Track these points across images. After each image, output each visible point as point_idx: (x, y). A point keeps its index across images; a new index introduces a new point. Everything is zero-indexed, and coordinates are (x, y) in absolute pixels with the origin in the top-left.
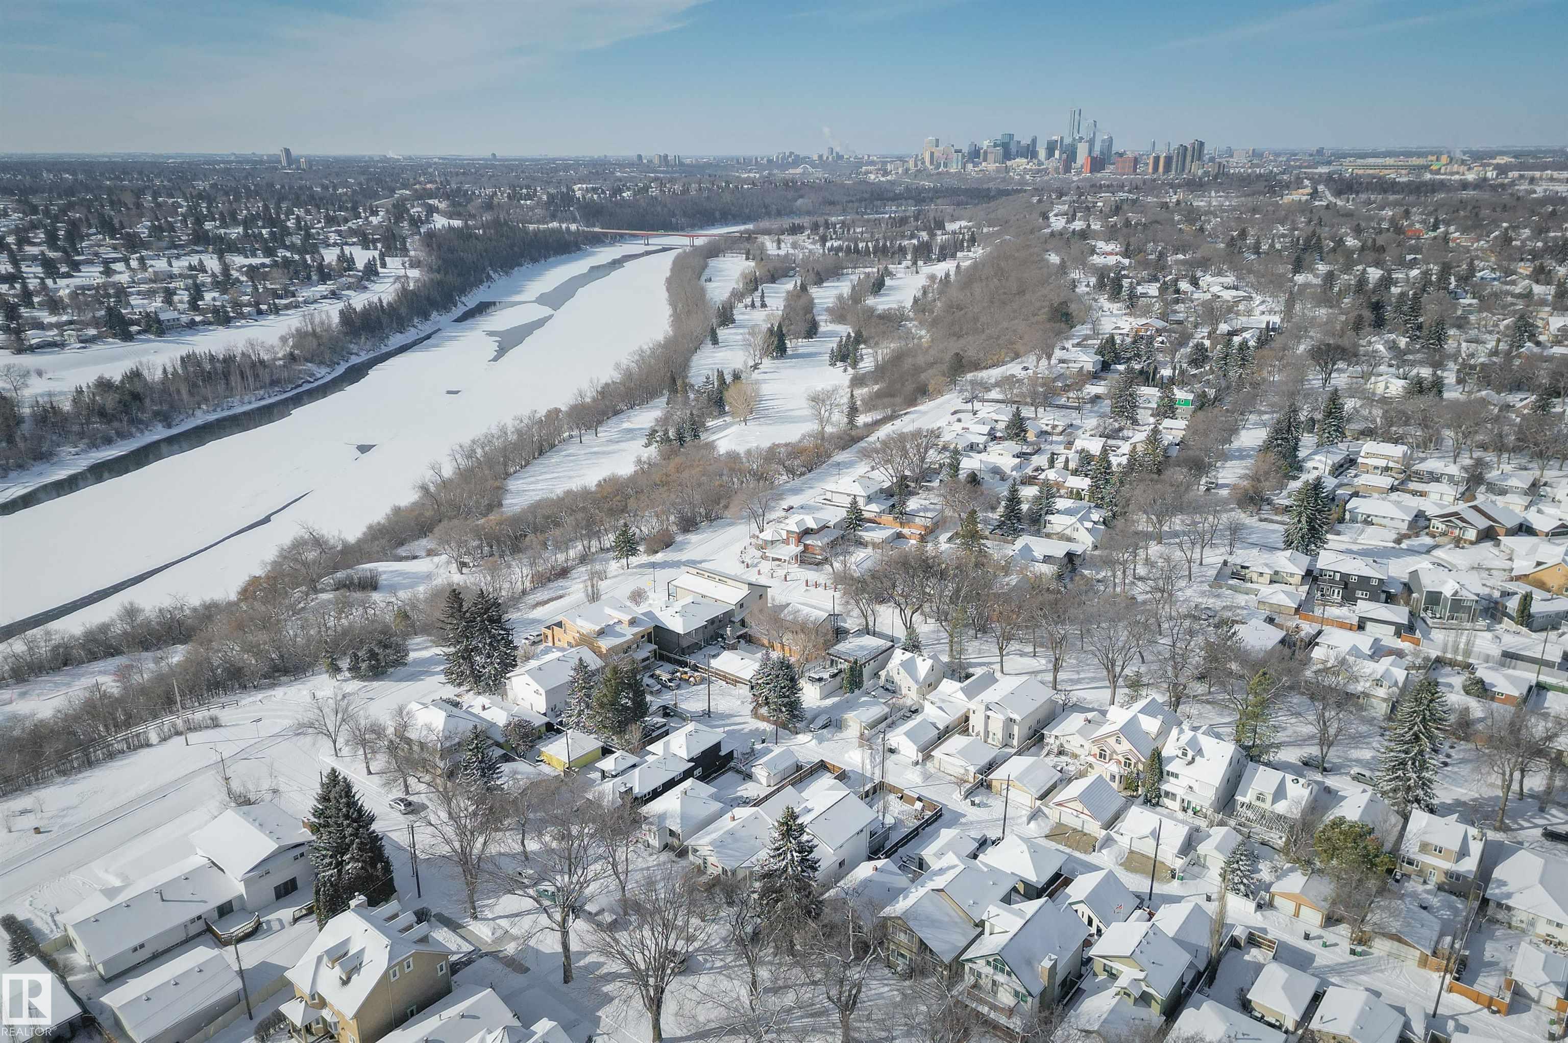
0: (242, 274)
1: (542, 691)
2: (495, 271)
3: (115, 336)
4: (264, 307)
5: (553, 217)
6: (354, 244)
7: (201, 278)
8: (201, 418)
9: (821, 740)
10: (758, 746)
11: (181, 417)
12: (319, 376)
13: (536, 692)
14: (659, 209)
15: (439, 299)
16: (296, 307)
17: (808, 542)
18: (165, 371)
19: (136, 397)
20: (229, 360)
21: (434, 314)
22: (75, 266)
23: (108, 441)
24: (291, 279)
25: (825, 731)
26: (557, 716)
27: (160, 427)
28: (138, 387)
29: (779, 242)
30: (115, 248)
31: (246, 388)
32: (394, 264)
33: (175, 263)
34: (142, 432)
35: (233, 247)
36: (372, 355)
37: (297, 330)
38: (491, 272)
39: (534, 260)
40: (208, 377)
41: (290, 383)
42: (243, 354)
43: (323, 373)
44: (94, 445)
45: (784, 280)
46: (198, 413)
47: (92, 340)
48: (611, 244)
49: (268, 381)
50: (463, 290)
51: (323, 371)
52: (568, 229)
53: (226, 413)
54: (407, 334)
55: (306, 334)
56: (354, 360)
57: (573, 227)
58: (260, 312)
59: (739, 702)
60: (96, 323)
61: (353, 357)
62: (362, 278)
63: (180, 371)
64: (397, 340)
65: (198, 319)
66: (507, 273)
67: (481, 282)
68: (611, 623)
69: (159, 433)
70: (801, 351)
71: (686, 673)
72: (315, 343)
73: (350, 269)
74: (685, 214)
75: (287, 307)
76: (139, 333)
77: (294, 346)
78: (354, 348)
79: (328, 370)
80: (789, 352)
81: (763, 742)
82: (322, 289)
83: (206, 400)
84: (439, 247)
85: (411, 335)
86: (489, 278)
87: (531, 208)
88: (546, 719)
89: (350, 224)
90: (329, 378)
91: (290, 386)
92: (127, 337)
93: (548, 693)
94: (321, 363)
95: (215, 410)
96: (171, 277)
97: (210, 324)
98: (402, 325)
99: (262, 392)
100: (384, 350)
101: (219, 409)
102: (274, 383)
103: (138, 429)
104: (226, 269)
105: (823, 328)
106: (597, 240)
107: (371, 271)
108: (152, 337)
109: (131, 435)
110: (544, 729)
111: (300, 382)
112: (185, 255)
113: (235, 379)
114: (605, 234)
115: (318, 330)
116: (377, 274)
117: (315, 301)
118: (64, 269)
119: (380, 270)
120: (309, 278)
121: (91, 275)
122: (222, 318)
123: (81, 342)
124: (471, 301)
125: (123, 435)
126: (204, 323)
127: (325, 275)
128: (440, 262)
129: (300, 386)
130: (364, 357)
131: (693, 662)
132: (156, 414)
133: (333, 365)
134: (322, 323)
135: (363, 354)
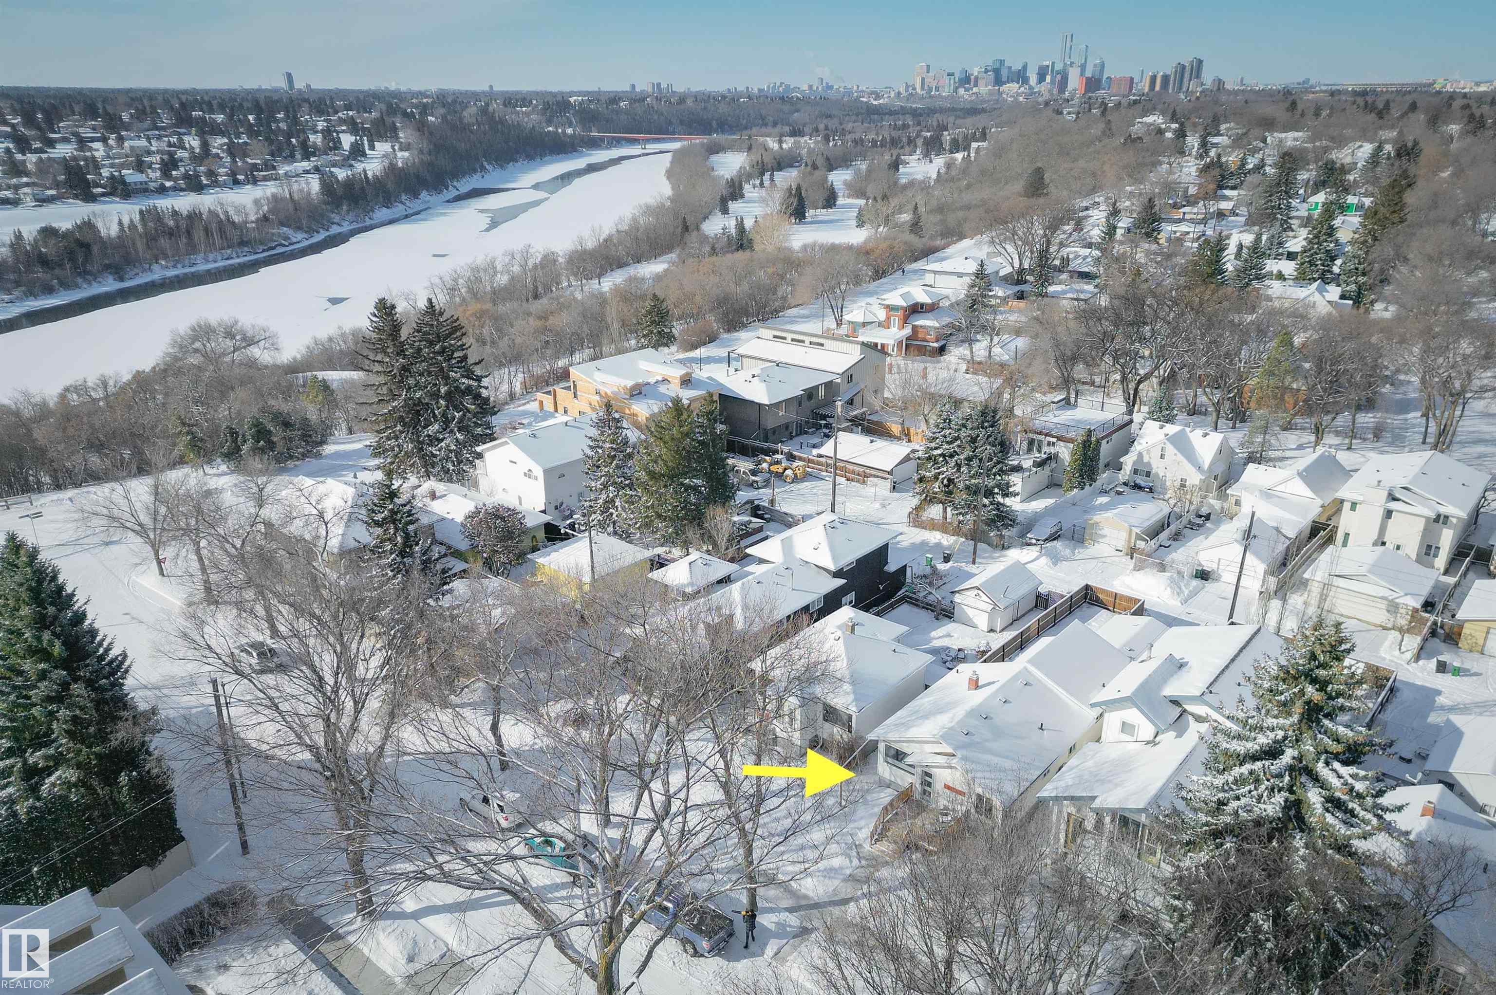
0: (223, 151)
1: (538, 472)
2: (490, 163)
3: (76, 197)
4: (241, 177)
5: (549, 122)
6: (343, 131)
7: (181, 154)
8: (157, 273)
9: (1056, 559)
10: (942, 567)
11: (136, 271)
12: (294, 240)
13: (528, 474)
14: (656, 117)
15: (429, 178)
16: (276, 179)
17: (917, 323)
18: (120, 223)
19: (85, 246)
20: (194, 216)
21: (424, 194)
22: (51, 143)
23: (49, 290)
24: (272, 155)
25: (1058, 544)
26: (565, 518)
27: (110, 279)
28: (88, 238)
29: (780, 142)
30: (94, 129)
31: (211, 247)
32: (383, 147)
33: (153, 142)
34: (90, 283)
35: (216, 130)
36: (355, 226)
37: (274, 196)
38: (485, 164)
39: (530, 157)
40: (171, 233)
41: (262, 244)
42: (210, 211)
43: (299, 238)
44: (31, 293)
45: (790, 169)
46: (155, 267)
47: (51, 200)
48: (607, 148)
49: (236, 240)
50: (456, 175)
51: (300, 236)
52: (564, 132)
53: (187, 270)
54: (394, 210)
55: (283, 199)
56: (335, 230)
57: (569, 131)
58: (236, 182)
59: (877, 505)
60: (57, 185)
61: (335, 227)
62: (348, 158)
63: (140, 228)
64: (382, 214)
65: (168, 184)
66: (502, 167)
67: (475, 171)
68: (652, 381)
69: (109, 285)
70: (820, 218)
71: (778, 462)
72: (291, 207)
73: (336, 148)
74: (682, 122)
75: (265, 179)
76: (103, 195)
77: (269, 212)
78: (336, 218)
79: (306, 236)
80: (808, 219)
81: (947, 559)
82: (305, 165)
83: (166, 257)
84: (431, 134)
85: (399, 210)
86: (483, 168)
87: (527, 114)
88: (547, 518)
89: (340, 114)
90: (306, 243)
91: (262, 248)
92: (91, 198)
93: (547, 472)
94: (299, 228)
95: (175, 266)
96: (149, 153)
97: (182, 190)
98: (389, 200)
99: (229, 251)
100: (368, 222)
101: (179, 266)
102: (242, 243)
103: (85, 280)
104: (205, 145)
105: (840, 201)
106: (594, 144)
107: (357, 152)
108: (118, 199)
109: (77, 286)
110: (541, 535)
111: (273, 244)
112: (166, 136)
113: (199, 235)
114: (602, 139)
115: (296, 197)
116: (364, 155)
117: (297, 175)
118: (37, 145)
119: (368, 152)
120: (292, 156)
121: (63, 150)
122: (195, 185)
123: (37, 200)
124: (465, 185)
125: (66, 285)
126: (175, 189)
127: (308, 152)
128: (432, 147)
129: (274, 248)
130: (346, 227)
131: (786, 449)
132: (107, 268)
133: (311, 231)
134: (301, 191)
135: (345, 224)
